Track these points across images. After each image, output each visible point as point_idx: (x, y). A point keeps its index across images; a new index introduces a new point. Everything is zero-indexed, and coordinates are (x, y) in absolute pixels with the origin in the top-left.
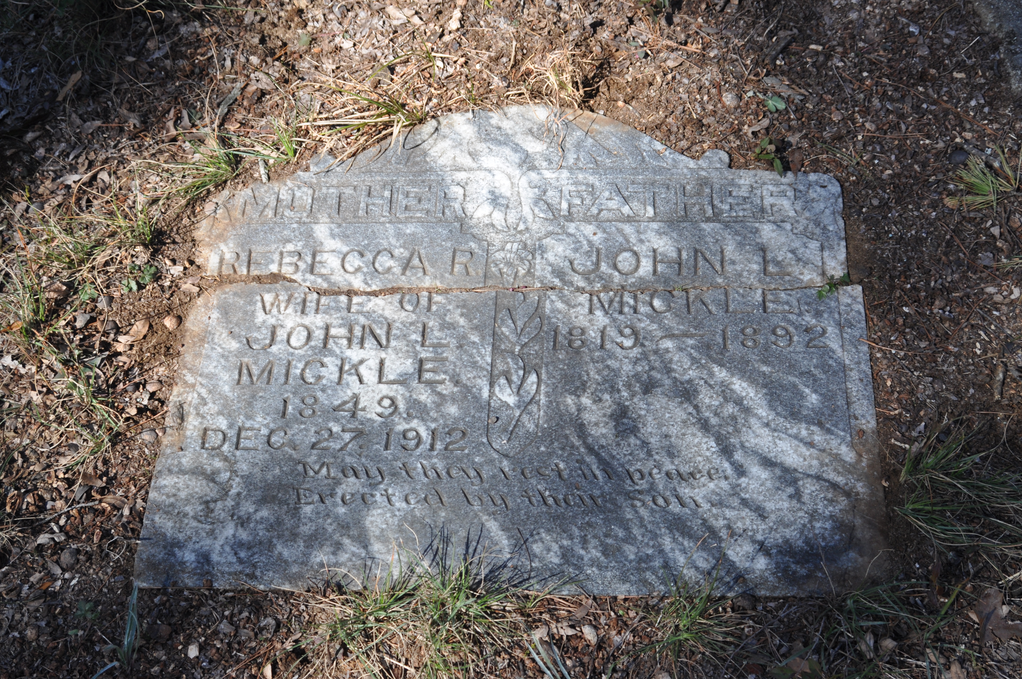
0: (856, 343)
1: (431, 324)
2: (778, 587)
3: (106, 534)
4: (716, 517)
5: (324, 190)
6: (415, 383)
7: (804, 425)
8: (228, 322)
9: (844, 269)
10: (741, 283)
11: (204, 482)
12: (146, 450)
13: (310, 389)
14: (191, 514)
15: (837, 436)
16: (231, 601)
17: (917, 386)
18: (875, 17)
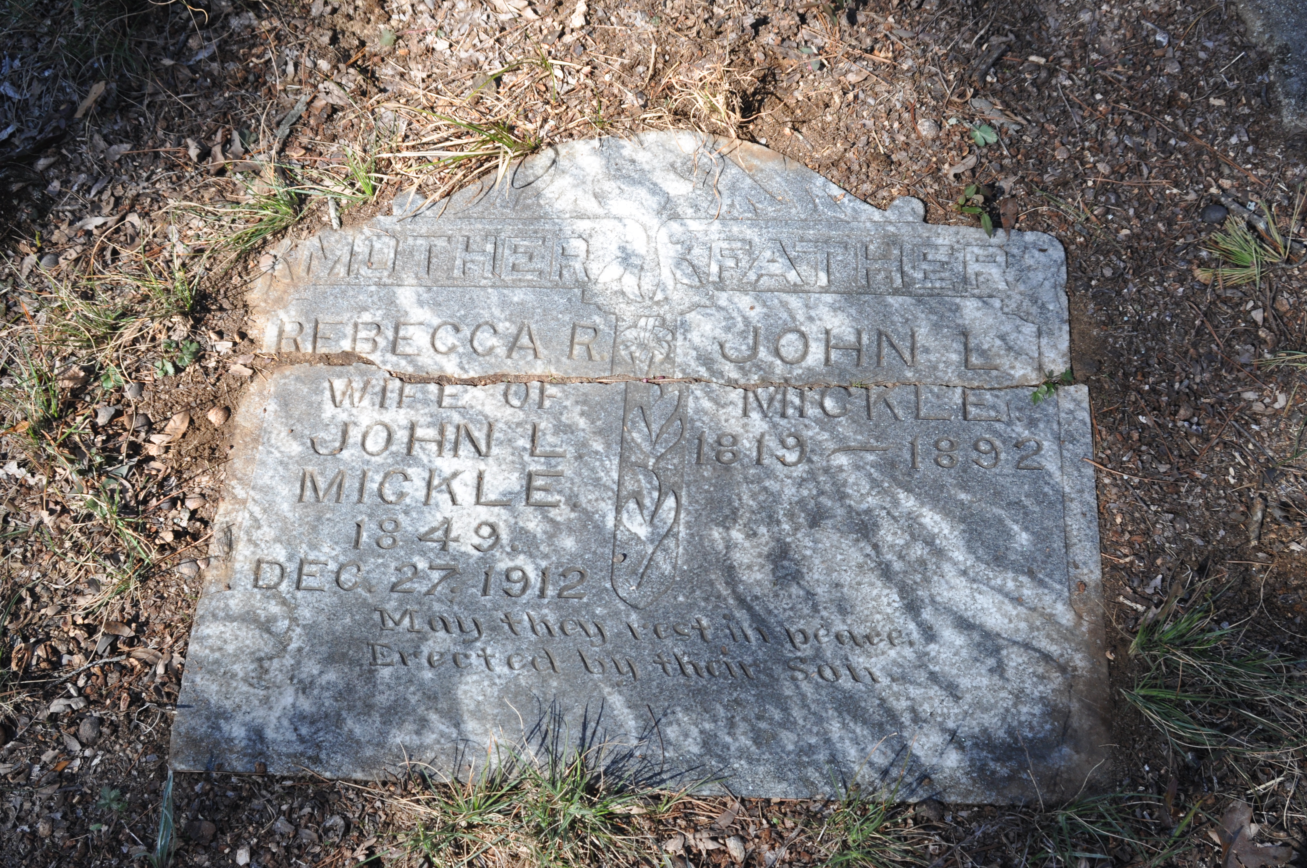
0: (1079, 464)
1: (543, 425)
2: (972, 792)
3: (136, 699)
4: (897, 696)
5: (410, 241)
6: (521, 506)
7: (1010, 575)
8: (289, 416)
9: (1065, 362)
10: (936, 378)
11: (257, 632)
12: (186, 588)
13: (389, 510)
14: (241, 674)
15: (1052, 590)
16: (290, 792)
17: (1154, 525)
18: (1112, 19)
